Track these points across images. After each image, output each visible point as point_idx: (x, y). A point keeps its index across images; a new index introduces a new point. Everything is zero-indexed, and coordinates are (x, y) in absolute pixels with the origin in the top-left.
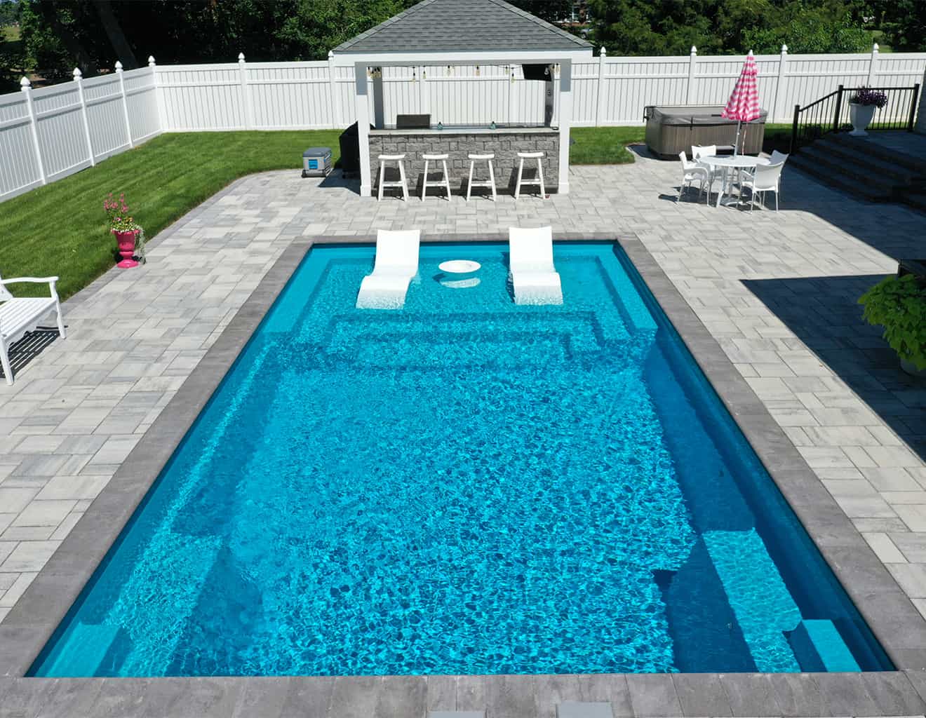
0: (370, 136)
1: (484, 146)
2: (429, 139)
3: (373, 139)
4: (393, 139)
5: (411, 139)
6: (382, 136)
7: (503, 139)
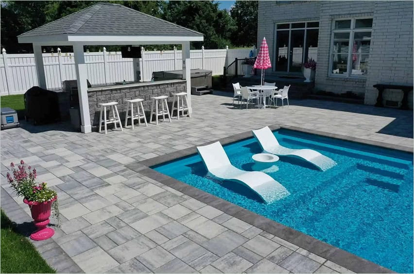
0: (88, 92)
1: (153, 92)
2: (124, 91)
3: (90, 94)
4: (103, 93)
5: (114, 92)
6: (96, 91)
7: (162, 87)
